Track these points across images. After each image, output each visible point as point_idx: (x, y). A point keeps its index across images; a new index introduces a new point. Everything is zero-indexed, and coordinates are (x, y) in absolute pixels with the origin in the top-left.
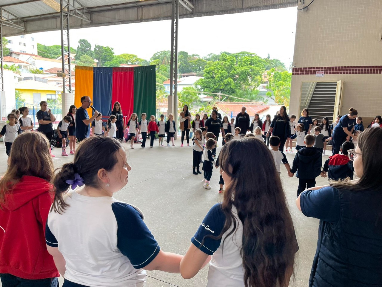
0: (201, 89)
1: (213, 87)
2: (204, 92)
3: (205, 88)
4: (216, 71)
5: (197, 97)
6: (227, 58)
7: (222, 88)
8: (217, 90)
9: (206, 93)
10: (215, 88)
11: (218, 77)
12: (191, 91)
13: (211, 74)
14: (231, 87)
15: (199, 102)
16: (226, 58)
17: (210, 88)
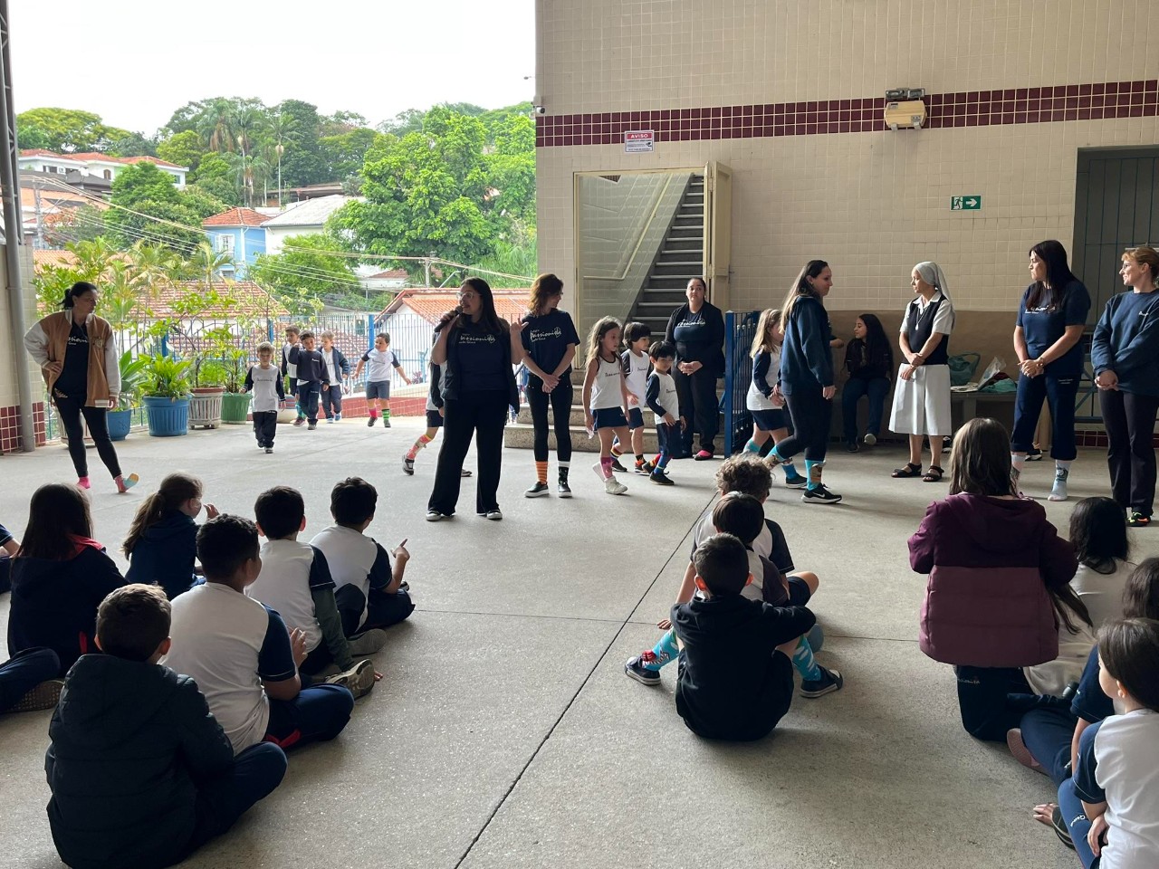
0: (356, 241)
1: (403, 232)
2: (368, 256)
3: (371, 237)
4: (408, 174)
5: (344, 276)
6: (451, 121)
7: (437, 235)
8: (422, 246)
9: (377, 257)
10: (410, 237)
11: (420, 194)
12: (319, 253)
13: (393, 182)
14: (473, 231)
15: (354, 296)
16: (447, 121)
17: (390, 237)
